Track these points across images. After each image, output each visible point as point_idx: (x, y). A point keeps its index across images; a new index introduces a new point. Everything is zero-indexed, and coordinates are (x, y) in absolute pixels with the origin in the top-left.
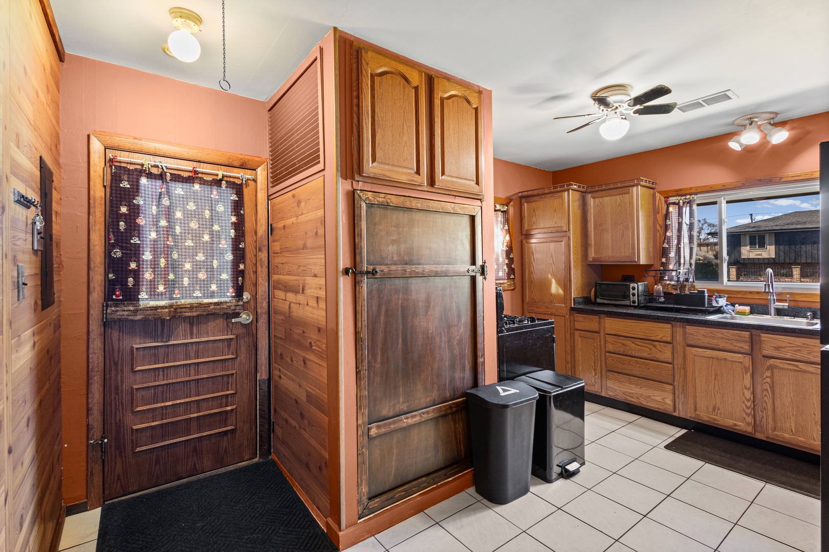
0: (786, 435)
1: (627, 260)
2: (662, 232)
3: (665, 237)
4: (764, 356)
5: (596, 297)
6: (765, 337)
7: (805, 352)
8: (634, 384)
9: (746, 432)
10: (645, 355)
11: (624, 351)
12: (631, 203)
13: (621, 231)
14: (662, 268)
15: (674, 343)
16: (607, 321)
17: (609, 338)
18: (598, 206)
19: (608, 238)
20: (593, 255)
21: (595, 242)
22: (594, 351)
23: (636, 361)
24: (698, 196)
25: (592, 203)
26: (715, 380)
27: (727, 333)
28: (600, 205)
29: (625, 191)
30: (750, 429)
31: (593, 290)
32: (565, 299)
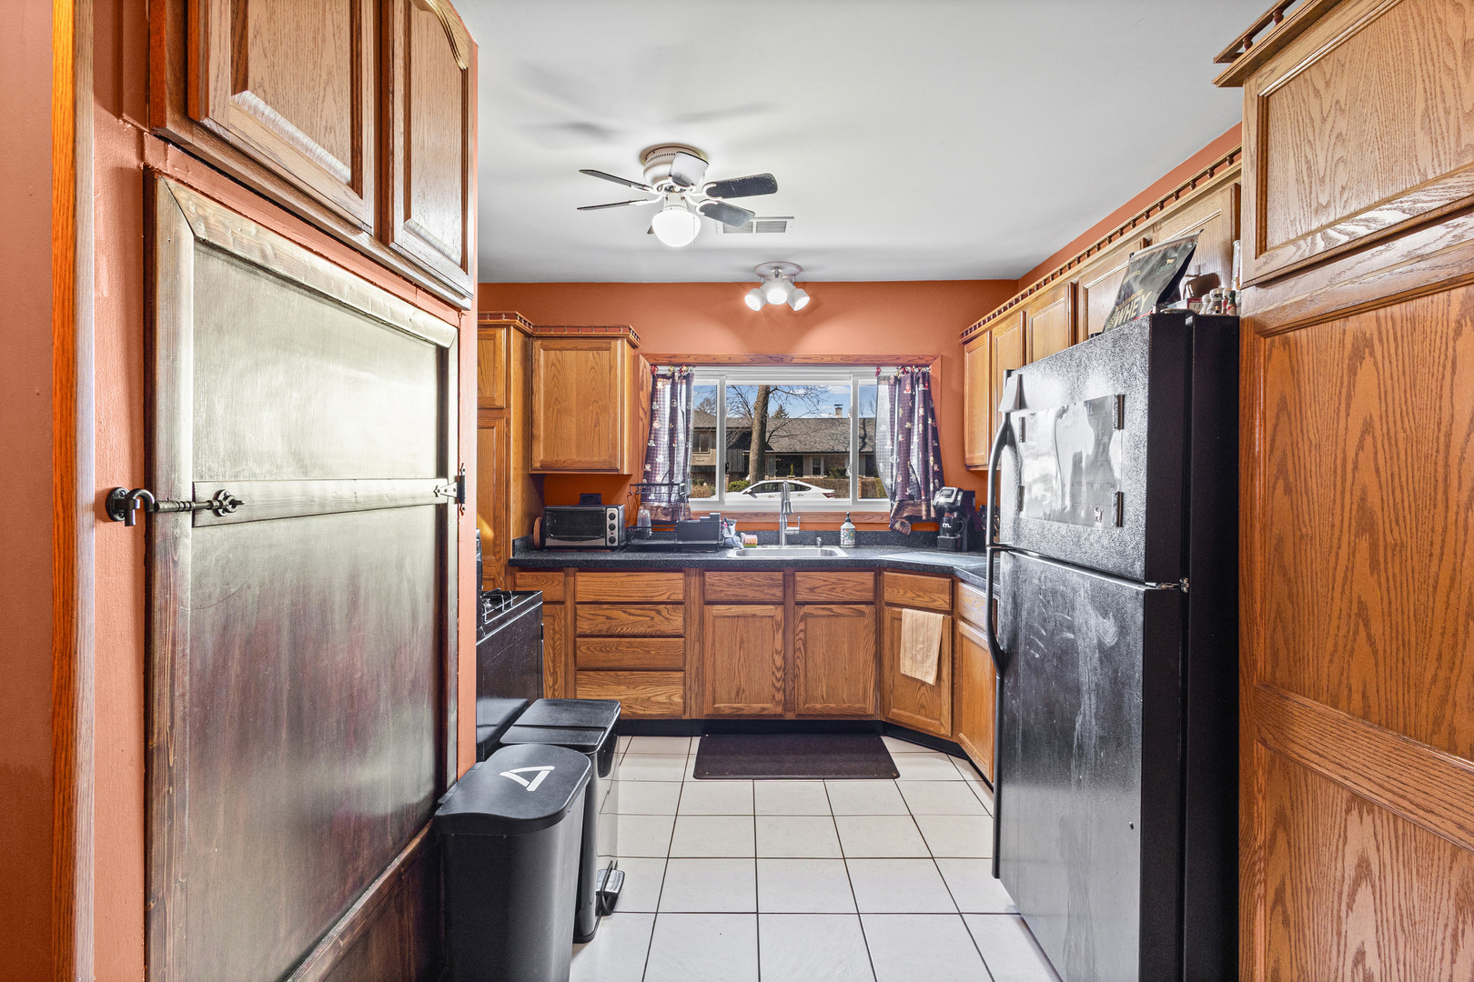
0: (818, 706)
1: (605, 467)
2: (646, 421)
3: (651, 430)
4: (798, 603)
5: (543, 536)
6: (800, 576)
7: (839, 590)
8: (624, 684)
9: (775, 715)
10: (642, 630)
11: (609, 629)
12: (612, 367)
13: (595, 416)
14: (645, 481)
15: (687, 602)
16: (579, 579)
17: (582, 610)
18: (553, 364)
19: (571, 426)
20: (542, 458)
21: (545, 432)
22: (553, 639)
23: (629, 642)
24: (697, 368)
25: (542, 359)
26: (740, 648)
27: (758, 576)
28: (557, 364)
29: (604, 345)
30: (779, 710)
31: (537, 523)
32: (495, 545)
